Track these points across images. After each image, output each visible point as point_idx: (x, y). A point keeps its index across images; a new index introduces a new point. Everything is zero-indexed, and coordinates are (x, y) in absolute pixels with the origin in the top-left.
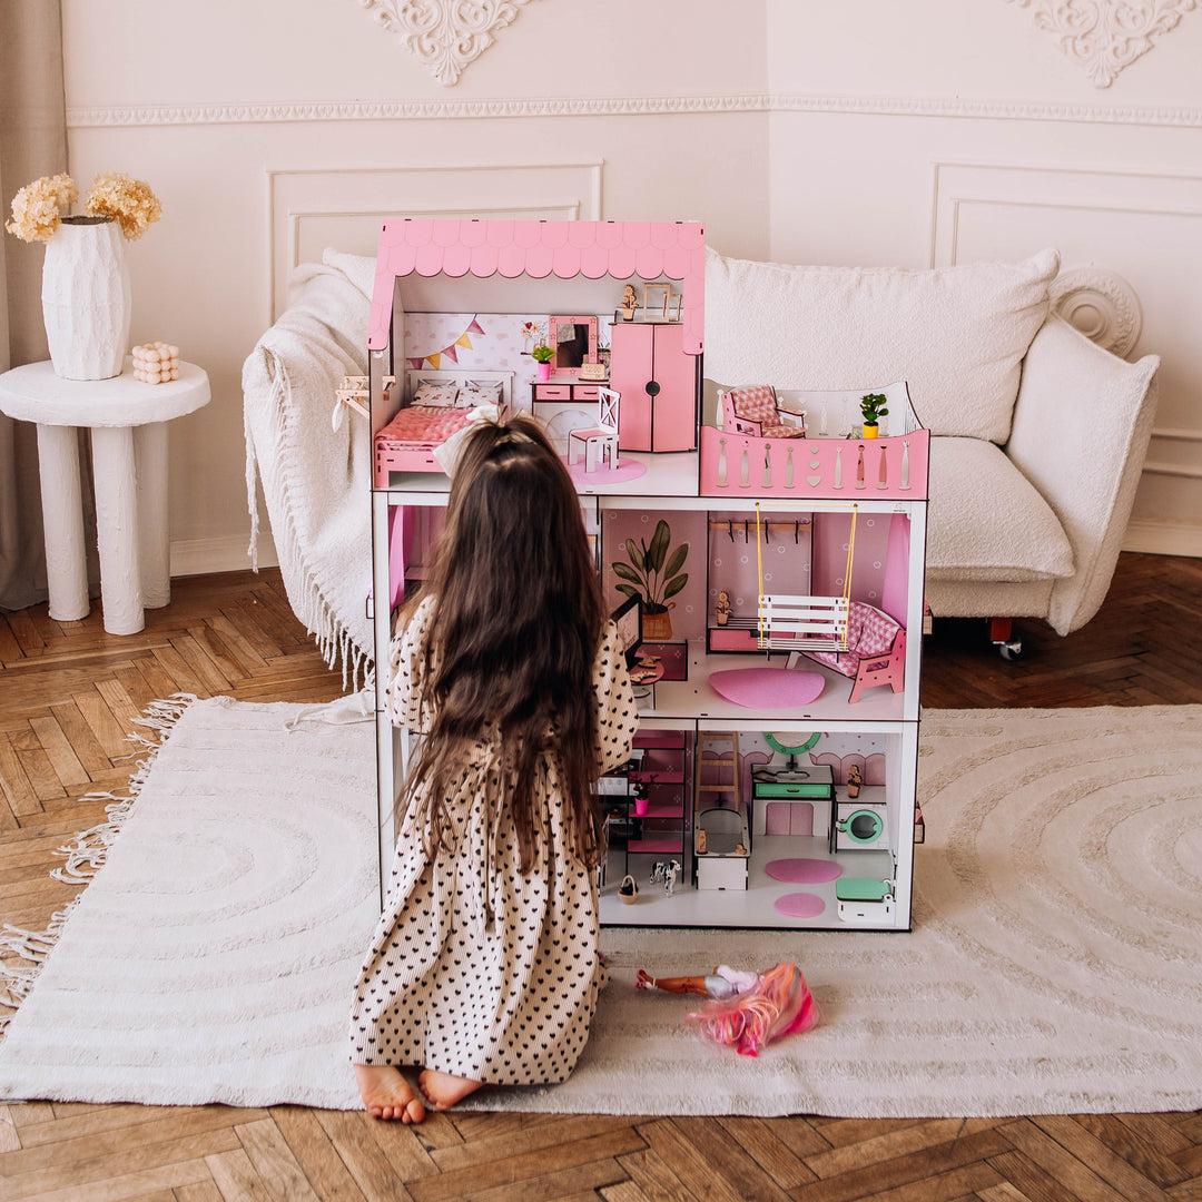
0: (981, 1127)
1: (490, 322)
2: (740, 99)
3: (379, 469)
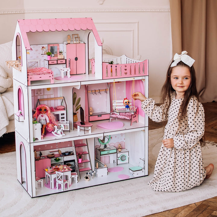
0: (199, 204)
1: (34, 47)
2: (19, 10)
3: (28, 81)
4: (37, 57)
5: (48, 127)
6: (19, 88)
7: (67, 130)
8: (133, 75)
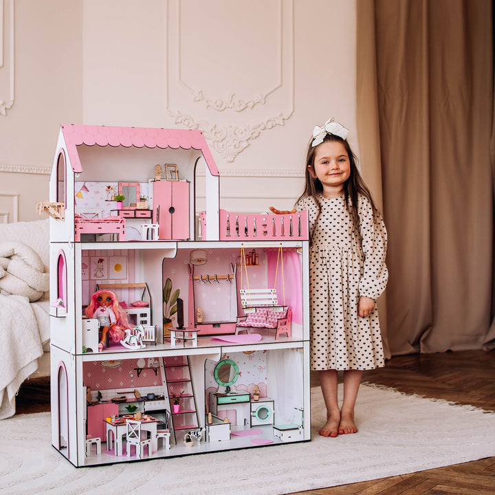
1: (91, 186)
3: (75, 232)
4: (98, 205)
5: (113, 331)
6: (61, 255)
7: (151, 340)
8: (278, 237)
